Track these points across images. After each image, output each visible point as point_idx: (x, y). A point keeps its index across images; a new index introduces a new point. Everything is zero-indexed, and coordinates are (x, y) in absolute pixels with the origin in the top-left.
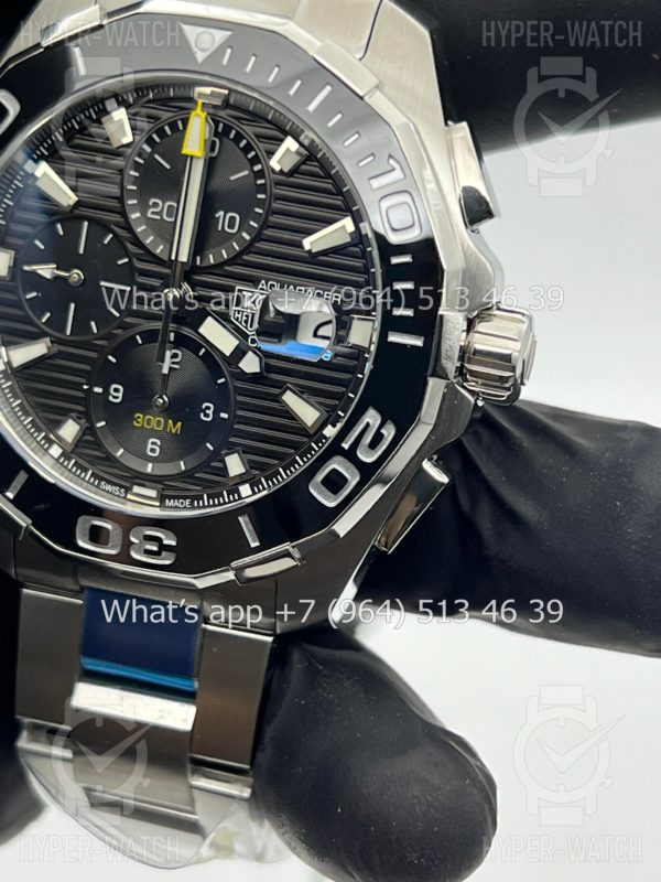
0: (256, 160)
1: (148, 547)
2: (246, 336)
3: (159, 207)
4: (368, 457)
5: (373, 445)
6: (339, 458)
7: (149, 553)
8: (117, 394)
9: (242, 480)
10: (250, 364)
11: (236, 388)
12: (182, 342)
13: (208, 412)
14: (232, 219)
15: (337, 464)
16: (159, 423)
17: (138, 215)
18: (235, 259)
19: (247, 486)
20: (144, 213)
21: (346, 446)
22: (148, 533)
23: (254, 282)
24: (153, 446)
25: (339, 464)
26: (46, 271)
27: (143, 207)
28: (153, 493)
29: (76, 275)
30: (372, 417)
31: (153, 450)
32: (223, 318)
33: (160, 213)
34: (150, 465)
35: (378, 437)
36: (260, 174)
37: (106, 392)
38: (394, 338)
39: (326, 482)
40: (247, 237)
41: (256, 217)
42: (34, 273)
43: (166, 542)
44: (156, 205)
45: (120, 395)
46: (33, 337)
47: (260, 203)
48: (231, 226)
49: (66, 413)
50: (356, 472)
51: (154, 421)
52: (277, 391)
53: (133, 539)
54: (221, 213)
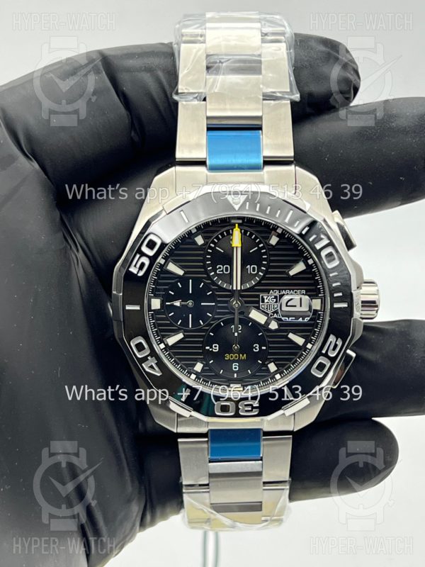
0: (260, 242)
1: (246, 409)
2: (268, 314)
3: (221, 269)
4: (332, 355)
5: (334, 349)
6: (321, 357)
7: (246, 411)
8: (216, 348)
9: (276, 372)
10: (274, 326)
11: (267, 336)
12: (242, 322)
13: (257, 348)
14: (254, 268)
15: (321, 360)
16: (236, 357)
17: (213, 273)
18: (259, 284)
19: (278, 375)
20: (215, 272)
21: (324, 352)
22: (246, 403)
23: (268, 291)
24: (235, 367)
25: (322, 359)
26: (177, 303)
27: (215, 270)
28: (240, 385)
29: (190, 303)
30: (332, 338)
31: (235, 368)
32: (258, 308)
33: (222, 271)
34: (235, 375)
35: (336, 346)
36: (263, 248)
37: (211, 347)
38: (336, 306)
39: (317, 368)
40: (262, 274)
41: (264, 266)
42: (172, 305)
43: (254, 405)
44: (220, 268)
45: (217, 348)
46: (176, 332)
47: (265, 260)
48: (254, 271)
49: (196, 360)
50: (329, 361)
51: (234, 356)
52: (286, 334)
53: (240, 407)
54: (249, 266)
